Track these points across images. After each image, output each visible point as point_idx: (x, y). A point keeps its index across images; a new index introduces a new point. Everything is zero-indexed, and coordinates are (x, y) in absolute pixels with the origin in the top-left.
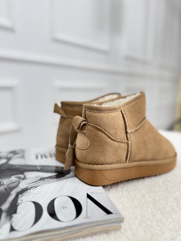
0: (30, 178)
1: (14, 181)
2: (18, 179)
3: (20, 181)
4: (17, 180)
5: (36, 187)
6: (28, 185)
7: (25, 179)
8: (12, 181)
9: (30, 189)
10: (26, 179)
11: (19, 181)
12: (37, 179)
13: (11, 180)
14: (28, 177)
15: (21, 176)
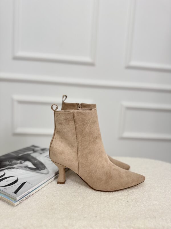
3: (19, 164)
7: (22, 164)
9: (14, 169)
14: (24, 163)
15: (23, 162)
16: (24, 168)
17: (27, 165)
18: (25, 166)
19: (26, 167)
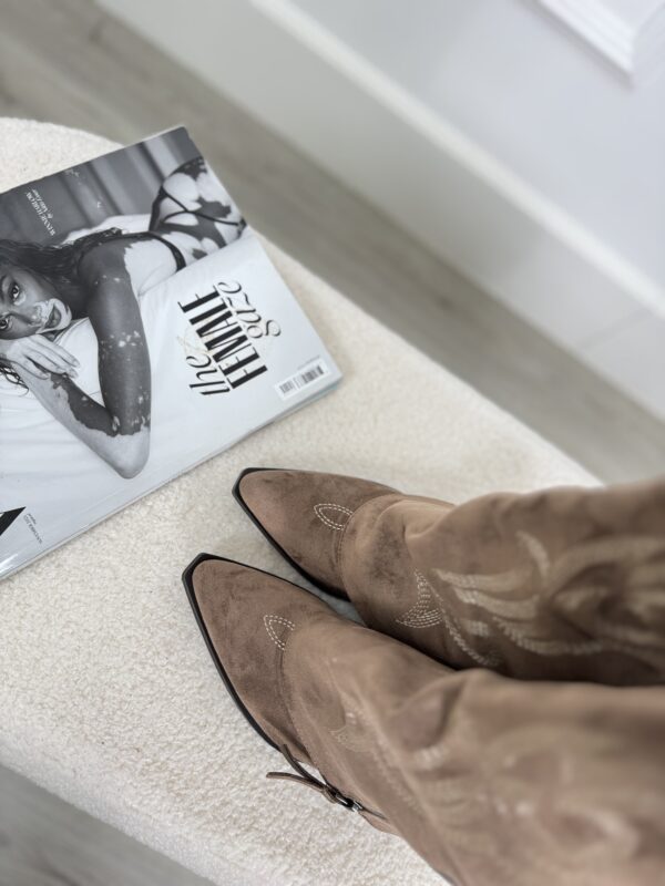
0: (60, 347)
1: (34, 317)
2: (45, 321)
3: (40, 331)
4: (40, 322)
5: (20, 381)
6: (22, 360)
7: (53, 336)
8: (35, 313)
9: (6, 373)
10: (51, 340)
11: (38, 328)
12: (59, 367)
13: (36, 308)
14: (63, 340)
15: (66, 317)
16: (51, 384)
17: (72, 362)
18: (63, 368)
19: (63, 380)
